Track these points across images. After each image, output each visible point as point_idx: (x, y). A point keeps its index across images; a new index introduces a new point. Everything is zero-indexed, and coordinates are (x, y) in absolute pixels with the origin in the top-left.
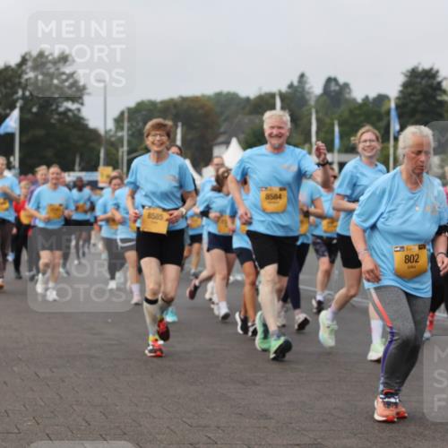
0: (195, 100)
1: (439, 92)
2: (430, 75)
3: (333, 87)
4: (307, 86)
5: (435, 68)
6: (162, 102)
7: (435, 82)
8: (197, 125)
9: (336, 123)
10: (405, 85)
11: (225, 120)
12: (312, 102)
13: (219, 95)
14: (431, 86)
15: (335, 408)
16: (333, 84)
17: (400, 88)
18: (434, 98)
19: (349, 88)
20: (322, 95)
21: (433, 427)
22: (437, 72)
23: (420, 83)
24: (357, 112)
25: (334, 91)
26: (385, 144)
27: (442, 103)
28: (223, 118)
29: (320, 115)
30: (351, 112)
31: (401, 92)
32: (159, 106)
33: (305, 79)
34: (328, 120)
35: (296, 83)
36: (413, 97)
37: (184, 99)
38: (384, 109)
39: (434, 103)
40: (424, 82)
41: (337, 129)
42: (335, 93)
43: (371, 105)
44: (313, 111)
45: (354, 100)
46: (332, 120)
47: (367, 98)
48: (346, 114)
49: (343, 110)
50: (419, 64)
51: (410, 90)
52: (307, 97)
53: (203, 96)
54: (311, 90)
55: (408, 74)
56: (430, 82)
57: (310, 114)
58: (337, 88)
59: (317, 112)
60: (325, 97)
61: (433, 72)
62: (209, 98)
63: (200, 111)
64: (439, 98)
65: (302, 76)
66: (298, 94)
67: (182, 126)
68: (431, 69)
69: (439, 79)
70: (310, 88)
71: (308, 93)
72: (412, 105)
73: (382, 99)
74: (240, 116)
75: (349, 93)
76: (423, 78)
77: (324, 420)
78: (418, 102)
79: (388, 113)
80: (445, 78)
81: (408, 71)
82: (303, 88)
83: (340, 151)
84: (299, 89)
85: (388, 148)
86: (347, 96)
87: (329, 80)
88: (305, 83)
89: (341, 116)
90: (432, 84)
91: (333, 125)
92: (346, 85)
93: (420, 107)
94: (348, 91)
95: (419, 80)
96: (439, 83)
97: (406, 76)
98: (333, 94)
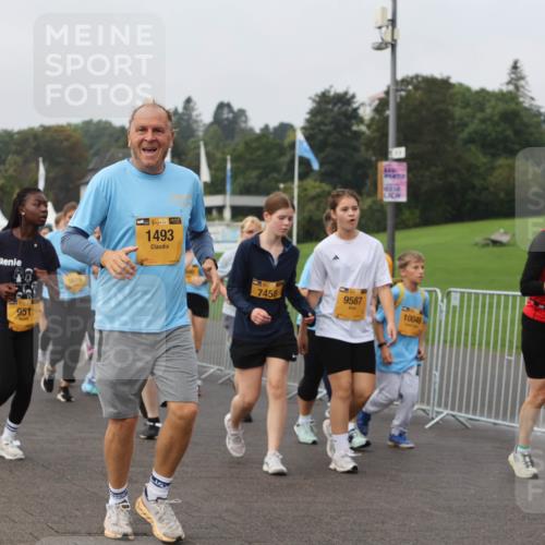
0: (59, 130)
1: (354, 121)
2: (344, 100)
3: (226, 115)
4: (194, 113)
5: (351, 93)
6: (20, 133)
7: (350, 109)
8: (61, 159)
9: (229, 157)
10: (313, 113)
11: (96, 154)
12: (201, 134)
13: (88, 123)
14: (345, 114)
15: (227, 511)
16: (226, 110)
17: (308, 116)
18: (348, 127)
19: (246, 117)
20: (212, 124)
21: (342, 534)
22: (353, 96)
23: (332, 110)
24: (254, 145)
25: (227, 119)
26: (289, 184)
27: (358, 134)
28: (92, 152)
29: (210, 148)
30: (247, 144)
31: (308, 121)
32: (16, 136)
33: (192, 104)
34: (219, 155)
35: (180, 110)
36: (322, 127)
37: (46, 129)
38: (286, 142)
39: (349, 134)
40: (336, 109)
41: (229, 166)
42: (228, 121)
43: (271, 136)
44: (202, 143)
45: (251, 130)
46: (224, 153)
47: (267, 127)
48: (241, 147)
49: (238, 143)
50: (331, 87)
51: (319, 118)
52: (195, 126)
53: (69, 125)
54: (199, 119)
55: (317, 99)
56: (344, 109)
57: (199, 147)
58: (231, 115)
59: (206, 145)
60: (215, 127)
61: (348, 97)
62: (76, 128)
63: (65, 144)
64: (355, 128)
65: (189, 101)
66: (184, 124)
67: (44, 161)
68: (346, 93)
69: (355, 106)
70: (197, 116)
71: (196, 122)
72: (321, 137)
73: (285, 128)
74: (113, 150)
75: (246, 122)
76: (335, 104)
77: (214, 526)
78: (329, 133)
79: (293, 146)
80: (363, 104)
81: (317, 95)
82: (190, 116)
83: (234, 193)
84: (186, 117)
85: (292, 189)
86: (243, 125)
87: (221, 106)
88: (193, 109)
89: (234, 150)
90: (346, 110)
91: (225, 161)
92: (242, 112)
93: (331, 140)
94: (243, 118)
95: (330, 106)
96: (356, 110)
97: (314, 101)
98: (226, 122)
